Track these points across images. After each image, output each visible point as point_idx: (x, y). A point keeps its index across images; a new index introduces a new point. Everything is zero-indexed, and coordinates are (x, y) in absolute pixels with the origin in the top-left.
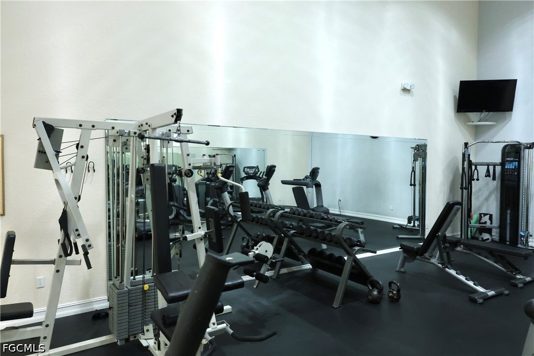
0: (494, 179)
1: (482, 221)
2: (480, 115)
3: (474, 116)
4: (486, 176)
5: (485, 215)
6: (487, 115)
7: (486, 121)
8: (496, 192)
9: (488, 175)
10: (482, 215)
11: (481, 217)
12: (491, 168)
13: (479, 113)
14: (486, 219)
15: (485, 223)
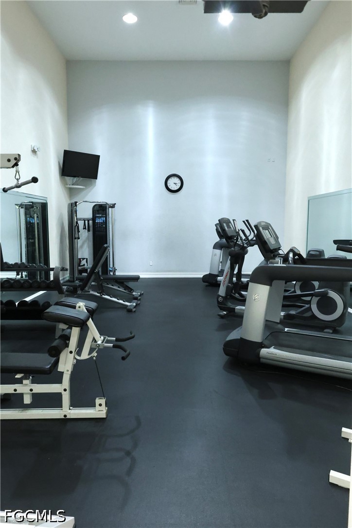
0: (89, 230)
1: (81, 264)
2: (73, 180)
3: (69, 179)
4: (84, 229)
5: (83, 259)
6: (78, 180)
7: (78, 185)
8: (87, 241)
9: (85, 228)
10: (82, 260)
11: (80, 261)
12: (86, 222)
13: (72, 178)
14: (83, 262)
15: (84, 265)
